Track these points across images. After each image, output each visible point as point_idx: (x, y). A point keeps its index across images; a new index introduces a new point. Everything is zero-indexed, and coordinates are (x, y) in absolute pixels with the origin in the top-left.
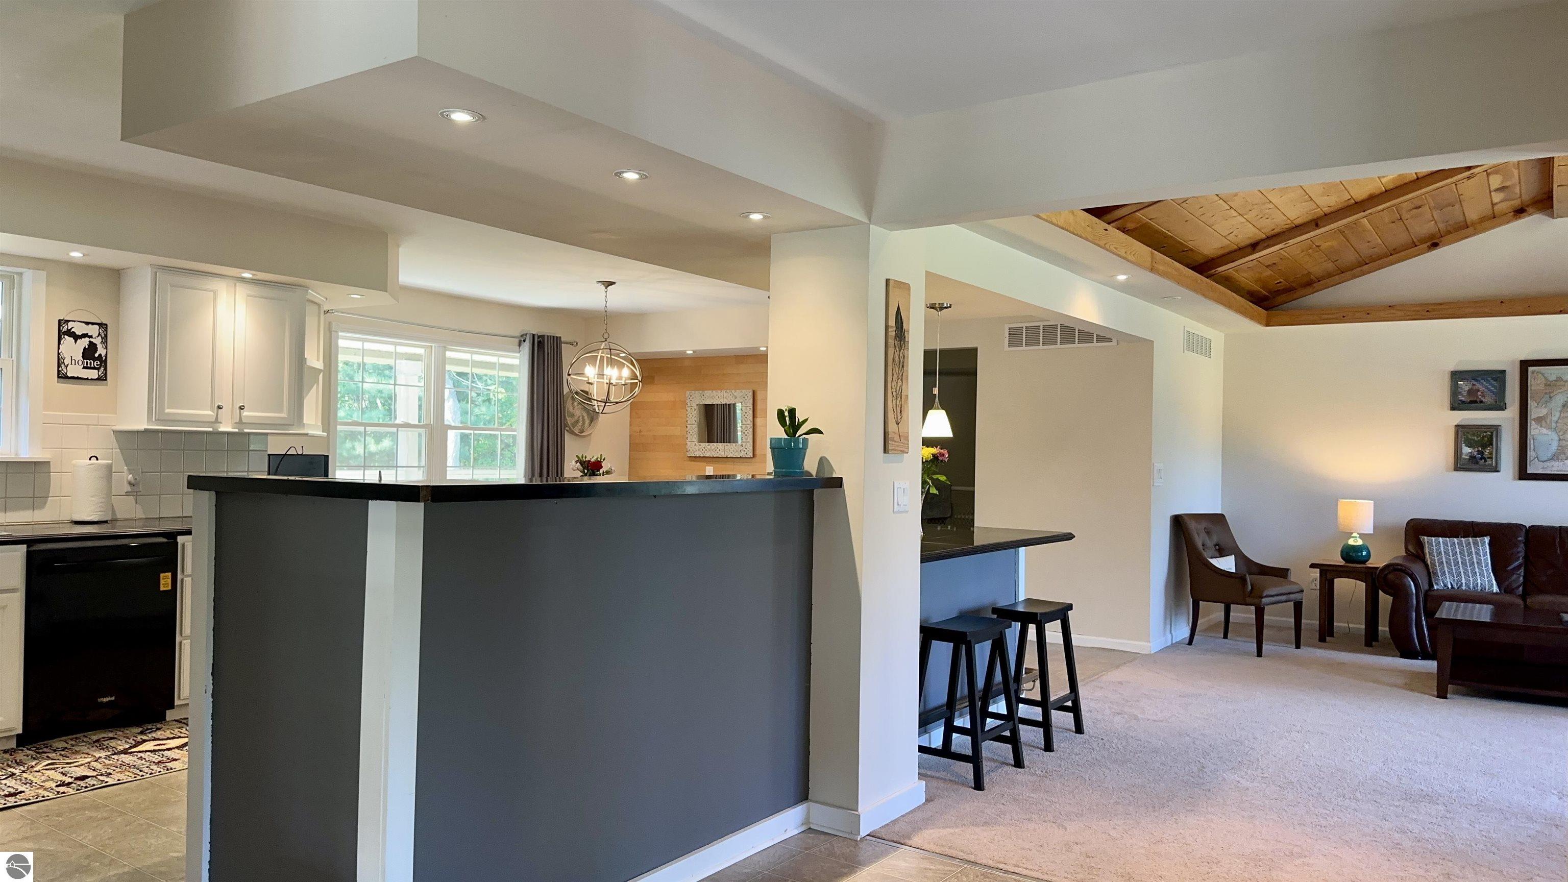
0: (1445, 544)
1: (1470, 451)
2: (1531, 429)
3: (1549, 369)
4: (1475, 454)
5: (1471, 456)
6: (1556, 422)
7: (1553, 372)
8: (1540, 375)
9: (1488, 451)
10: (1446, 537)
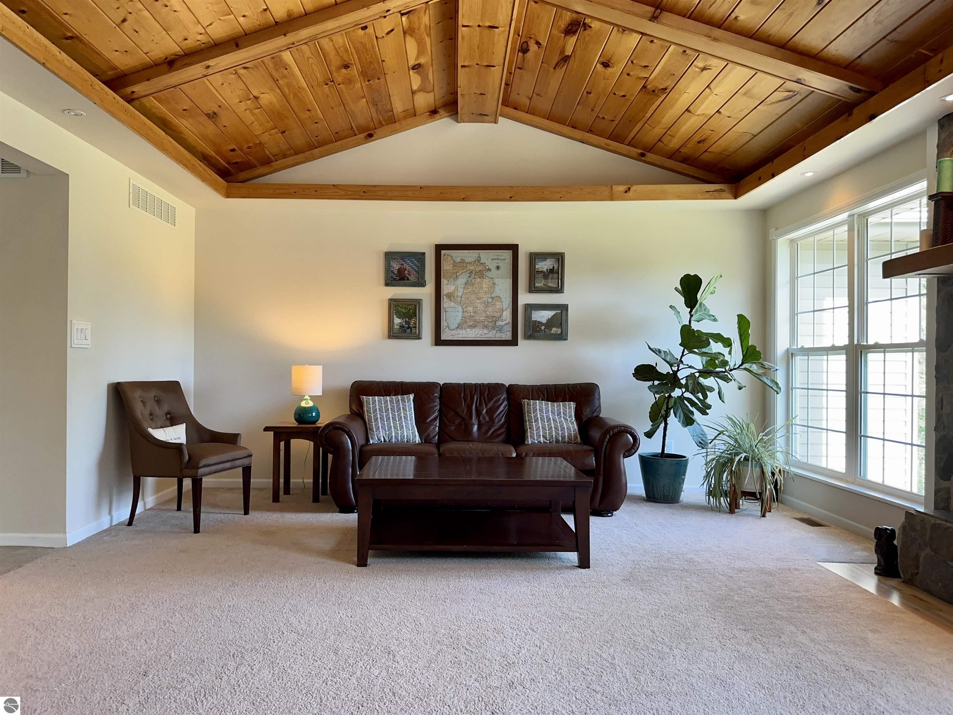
0: (380, 402)
1: (400, 321)
2: (443, 303)
3: (456, 253)
4: (404, 323)
5: (400, 326)
6: (461, 297)
7: (458, 255)
8: (450, 257)
9: (413, 321)
10: (381, 396)
